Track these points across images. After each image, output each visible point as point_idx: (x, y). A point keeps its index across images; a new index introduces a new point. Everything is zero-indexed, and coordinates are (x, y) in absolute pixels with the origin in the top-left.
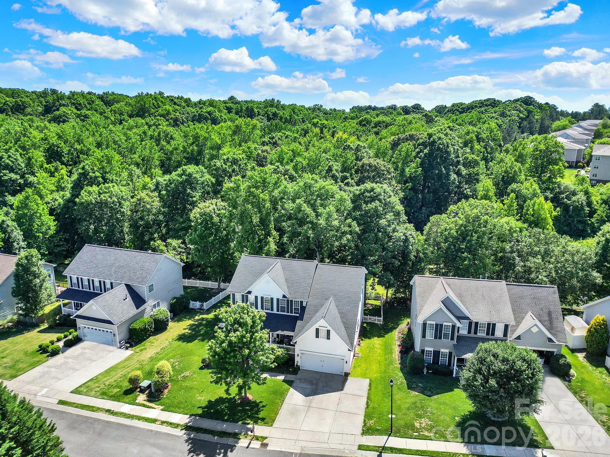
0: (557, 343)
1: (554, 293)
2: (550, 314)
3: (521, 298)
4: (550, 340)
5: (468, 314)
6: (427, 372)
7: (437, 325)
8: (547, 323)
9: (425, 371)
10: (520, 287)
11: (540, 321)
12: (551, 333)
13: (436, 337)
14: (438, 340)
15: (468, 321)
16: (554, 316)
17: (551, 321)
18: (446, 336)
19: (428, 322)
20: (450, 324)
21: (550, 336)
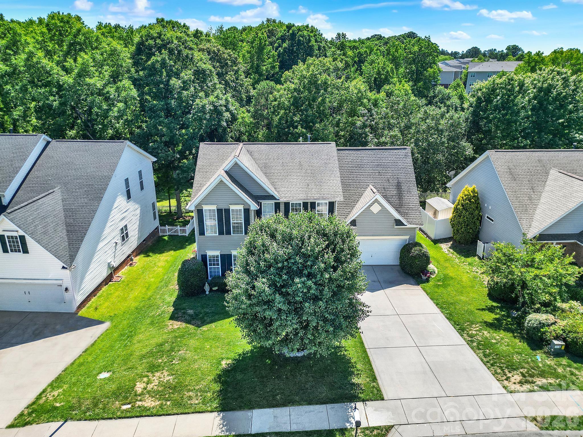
0: (409, 226)
1: (406, 156)
2: (399, 186)
3: (360, 166)
4: (398, 223)
5: (272, 191)
6: (211, 290)
7: (219, 211)
8: (395, 200)
9: (207, 288)
10: (359, 152)
11: (385, 197)
12: (399, 212)
13: (221, 233)
14: (225, 237)
15: (273, 202)
16: (404, 187)
17: (400, 195)
18: (237, 229)
19: (205, 208)
20: (241, 207)
21: (397, 216)
